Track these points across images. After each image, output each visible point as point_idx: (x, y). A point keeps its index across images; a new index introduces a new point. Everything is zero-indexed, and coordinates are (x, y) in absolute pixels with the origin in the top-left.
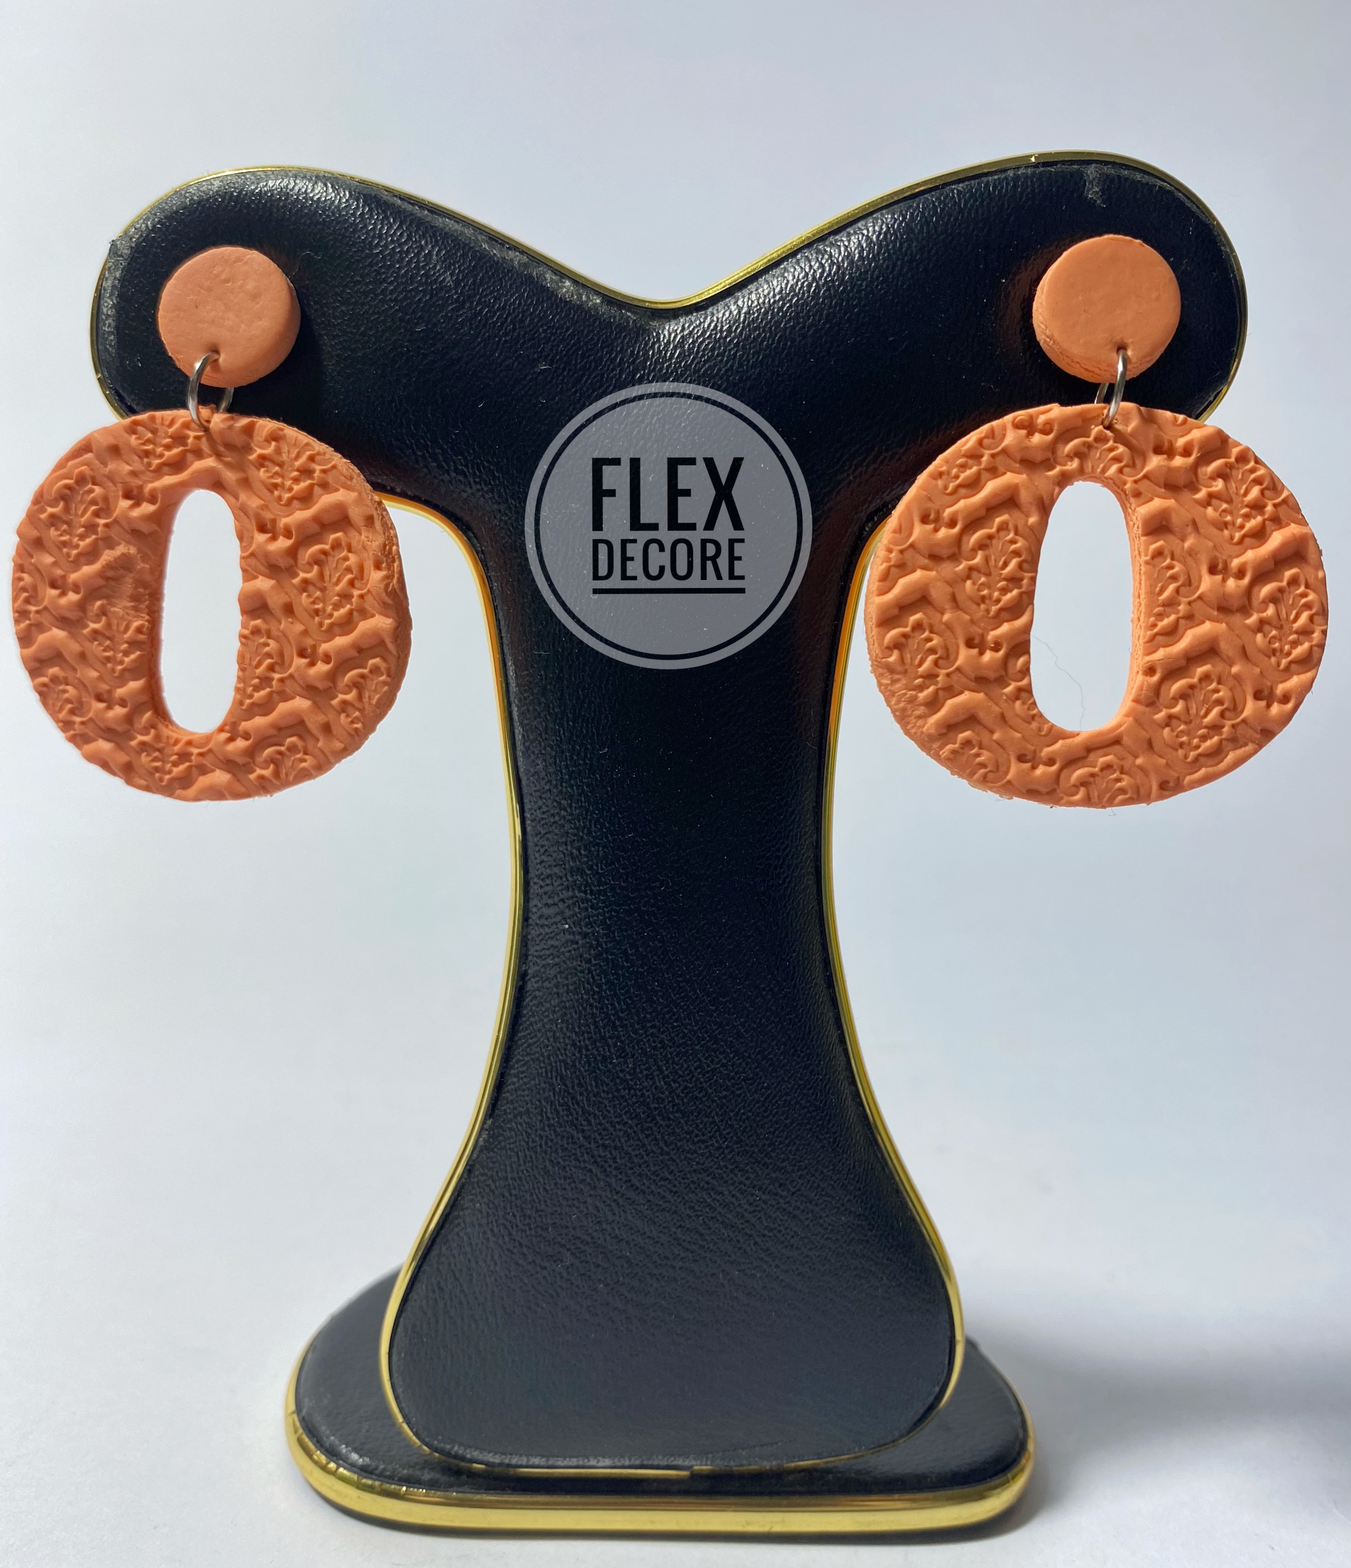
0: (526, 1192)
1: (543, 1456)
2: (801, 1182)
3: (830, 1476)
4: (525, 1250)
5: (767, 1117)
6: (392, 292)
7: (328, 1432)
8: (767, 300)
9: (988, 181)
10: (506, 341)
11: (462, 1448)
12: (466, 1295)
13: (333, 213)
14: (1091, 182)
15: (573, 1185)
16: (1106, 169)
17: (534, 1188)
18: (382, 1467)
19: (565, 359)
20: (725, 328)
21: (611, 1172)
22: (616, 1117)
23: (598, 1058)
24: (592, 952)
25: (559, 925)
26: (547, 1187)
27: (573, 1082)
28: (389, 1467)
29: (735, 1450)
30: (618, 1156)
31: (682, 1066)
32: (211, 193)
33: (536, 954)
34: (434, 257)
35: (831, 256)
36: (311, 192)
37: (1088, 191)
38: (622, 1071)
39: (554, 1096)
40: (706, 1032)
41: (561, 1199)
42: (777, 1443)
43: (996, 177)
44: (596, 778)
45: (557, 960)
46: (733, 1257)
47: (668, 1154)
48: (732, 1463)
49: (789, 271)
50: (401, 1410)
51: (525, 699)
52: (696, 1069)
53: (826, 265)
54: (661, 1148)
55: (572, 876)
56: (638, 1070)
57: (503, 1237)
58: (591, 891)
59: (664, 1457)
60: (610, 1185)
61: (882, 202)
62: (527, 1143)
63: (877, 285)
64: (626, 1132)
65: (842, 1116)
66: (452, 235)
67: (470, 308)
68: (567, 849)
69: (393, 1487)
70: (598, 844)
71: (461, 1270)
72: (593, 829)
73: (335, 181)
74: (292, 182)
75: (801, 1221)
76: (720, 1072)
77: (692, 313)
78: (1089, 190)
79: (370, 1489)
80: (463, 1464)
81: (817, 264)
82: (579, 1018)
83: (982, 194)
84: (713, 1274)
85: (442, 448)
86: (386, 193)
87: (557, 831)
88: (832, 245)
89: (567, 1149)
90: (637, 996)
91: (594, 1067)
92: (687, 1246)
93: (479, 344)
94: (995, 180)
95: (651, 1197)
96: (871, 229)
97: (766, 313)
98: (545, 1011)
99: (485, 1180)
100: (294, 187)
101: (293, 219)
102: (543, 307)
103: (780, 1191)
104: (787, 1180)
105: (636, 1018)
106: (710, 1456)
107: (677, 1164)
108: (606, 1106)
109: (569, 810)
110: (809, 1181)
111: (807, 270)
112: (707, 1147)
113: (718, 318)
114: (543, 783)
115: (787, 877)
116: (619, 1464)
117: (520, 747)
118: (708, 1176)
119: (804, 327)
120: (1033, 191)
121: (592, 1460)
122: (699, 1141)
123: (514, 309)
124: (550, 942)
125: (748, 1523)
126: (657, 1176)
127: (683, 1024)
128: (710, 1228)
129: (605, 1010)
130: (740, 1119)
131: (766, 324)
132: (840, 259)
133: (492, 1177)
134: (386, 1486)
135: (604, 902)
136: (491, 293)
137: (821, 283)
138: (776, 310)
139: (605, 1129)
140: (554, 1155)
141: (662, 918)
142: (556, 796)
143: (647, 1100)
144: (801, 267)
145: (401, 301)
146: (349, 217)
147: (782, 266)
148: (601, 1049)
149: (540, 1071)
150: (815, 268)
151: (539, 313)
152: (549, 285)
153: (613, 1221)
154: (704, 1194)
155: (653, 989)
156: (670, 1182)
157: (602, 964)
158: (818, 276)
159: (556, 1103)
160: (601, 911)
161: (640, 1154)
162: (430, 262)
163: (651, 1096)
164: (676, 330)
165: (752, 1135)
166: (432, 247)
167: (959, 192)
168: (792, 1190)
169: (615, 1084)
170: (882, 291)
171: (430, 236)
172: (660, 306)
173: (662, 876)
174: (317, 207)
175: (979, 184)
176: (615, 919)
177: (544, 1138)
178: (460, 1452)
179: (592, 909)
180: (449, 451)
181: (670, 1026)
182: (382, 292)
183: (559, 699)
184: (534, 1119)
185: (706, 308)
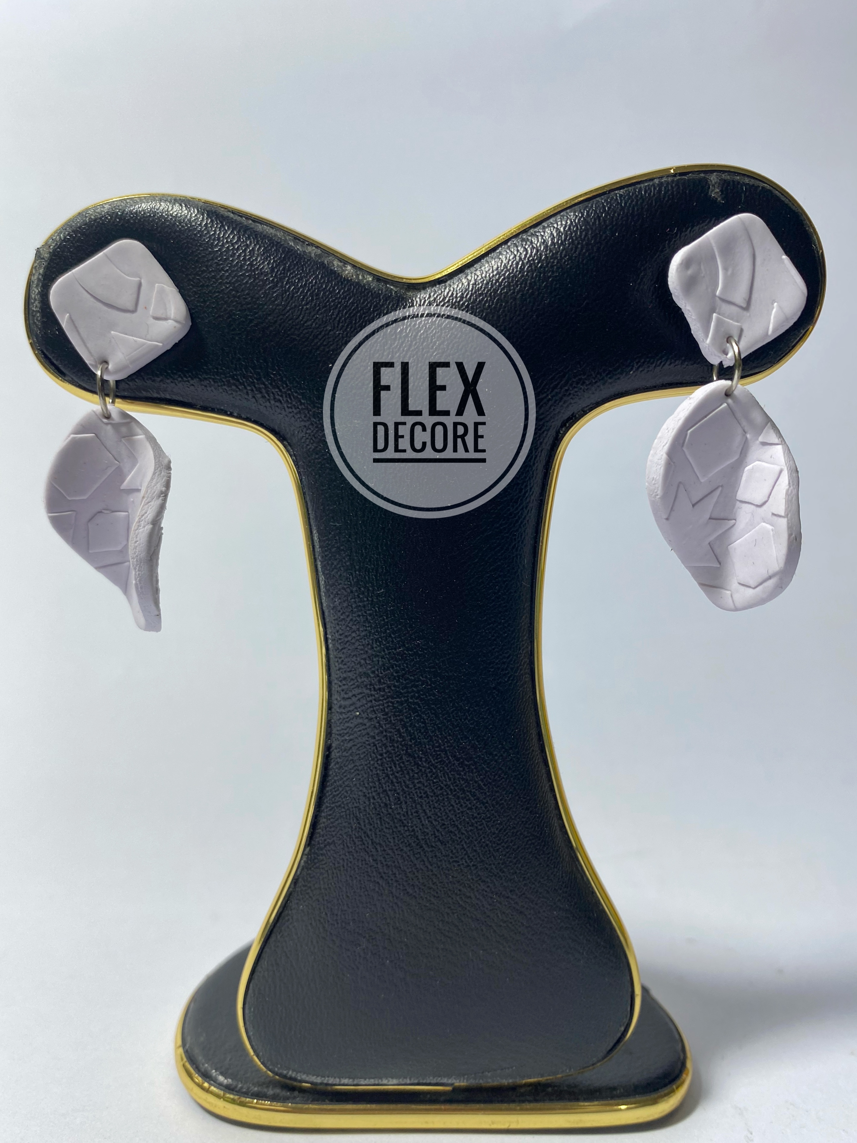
0: (334, 898)
1: (350, 1078)
2: (525, 888)
3: (550, 1089)
4: (334, 938)
5: (500, 844)
6: (227, 278)
7: (203, 1061)
8: (488, 275)
9: (641, 188)
10: (307, 309)
11: (295, 1073)
12: (294, 969)
13: (187, 225)
14: (713, 186)
15: (366, 893)
17: (339, 896)
18: (240, 1086)
19: (347, 321)
20: (458, 295)
21: (392, 884)
22: (395, 845)
23: (382, 805)
24: (376, 731)
25: (353, 713)
26: (348, 895)
27: (364, 822)
28: (245, 1086)
29: (483, 1072)
30: (397, 873)
31: (441, 810)
32: (103, 213)
33: (337, 732)
34: (256, 252)
35: (532, 242)
36: (171, 210)
37: (711, 192)
38: (398, 814)
39: (352, 831)
40: (457, 786)
41: (358, 902)
42: (512, 1067)
43: (646, 184)
44: (376, 610)
46: (479, 941)
47: (432, 871)
48: (481, 1081)
49: (502, 255)
50: (252, 1047)
51: (326, 556)
52: (450, 811)
53: (529, 249)
54: (427, 867)
55: (361, 678)
56: (409, 813)
57: (319, 928)
58: (374, 688)
59: (434, 1078)
60: (392, 893)
61: (567, 204)
62: (334, 864)
63: (565, 262)
64: (402, 856)
65: (553, 842)
66: (268, 237)
67: (282, 287)
68: (356, 660)
69: (248, 1100)
70: (378, 656)
71: (290, 951)
72: (375, 645)
73: (188, 202)
74: (158, 204)
75: (525, 915)
76: (467, 813)
77: (436, 286)
78: (713, 190)
79: (233, 1102)
80: (295, 1083)
81: (522, 249)
82: (368, 778)
83: (637, 197)
84: (465, 953)
85: (264, 384)
86: (222, 209)
87: (349, 647)
88: (532, 235)
90: (408, 761)
91: (379, 811)
92: (447, 934)
93: (288, 311)
94: (646, 186)
95: (421, 901)
96: (560, 224)
97: (487, 283)
98: (344, 773)
99: (306, 890)
100: (159, 207)
101: (159, 229)
102: (332, 284)
103: (510, 895)
104: (515, 887)
105: (407, 777)
106: (466, 1076)
107: (438, 878)
108: (388, 838)
109: (357, 632)
110: (531, 888)
111: (516, 253)
112: (459, 865)
113: (454, 289)
114: (339, 614)
115: (511, 676)
116: (403, 1083)
117: (323, 589)
118: (460, 885)
119: (514, 293)
120: (673, 193)
121: (384, 1080)
122: (453, 861)
123: (312, 286)
124: (347, 725)
125: (493, 1123)
126: (425, 886)
127: (440, 781)
128: (462, 921)
129: (386, 771)
130: (482, 846)
131: (488, 291)
132: (538, 245)
133: (310, 887)
134: (243, 1099)
136: (295, 276)
137: (525, 262)
138: (494, 281)
139: (388, 854)
140: (352, 872)
141: (424, 707)
142: (349, 623)
143: (417, 834)
144: (511, 251)
145: (234, 283)
146: (197, 227)
147: (498, 251)
148: (384, 799)
149: (342, 814)
150: (521, 251)
151: (330, 289)
152: (336, 269)
153: (395, 917)
154: (458, 898)
155: (418, 756)
156: (434, 890)
157: (383, 739)
158: (523, 257)
159: (354, 836)
160: (381, 702)
161: (412, 871)
162: (253, 256)
163: (419, 831)
164: (425, 298)
165: (490, 857)
166: (255, 245)
167: (621, 196)
168: (519, 894)
169: (394, 822)
170: (568, 266)
171: (253, 238)
172: (414, 281)
173: (423, 677)
174: (175, 220)
175: (635, 190)
176: (391, 708)
177: (346, 861)
178: (293, 1075)
179: (376, 701)
180: (269, 386)
181: (431, 782)
182: (221, 277)
183: (350, 556)
184: (338, 848)
185: (446, 282)
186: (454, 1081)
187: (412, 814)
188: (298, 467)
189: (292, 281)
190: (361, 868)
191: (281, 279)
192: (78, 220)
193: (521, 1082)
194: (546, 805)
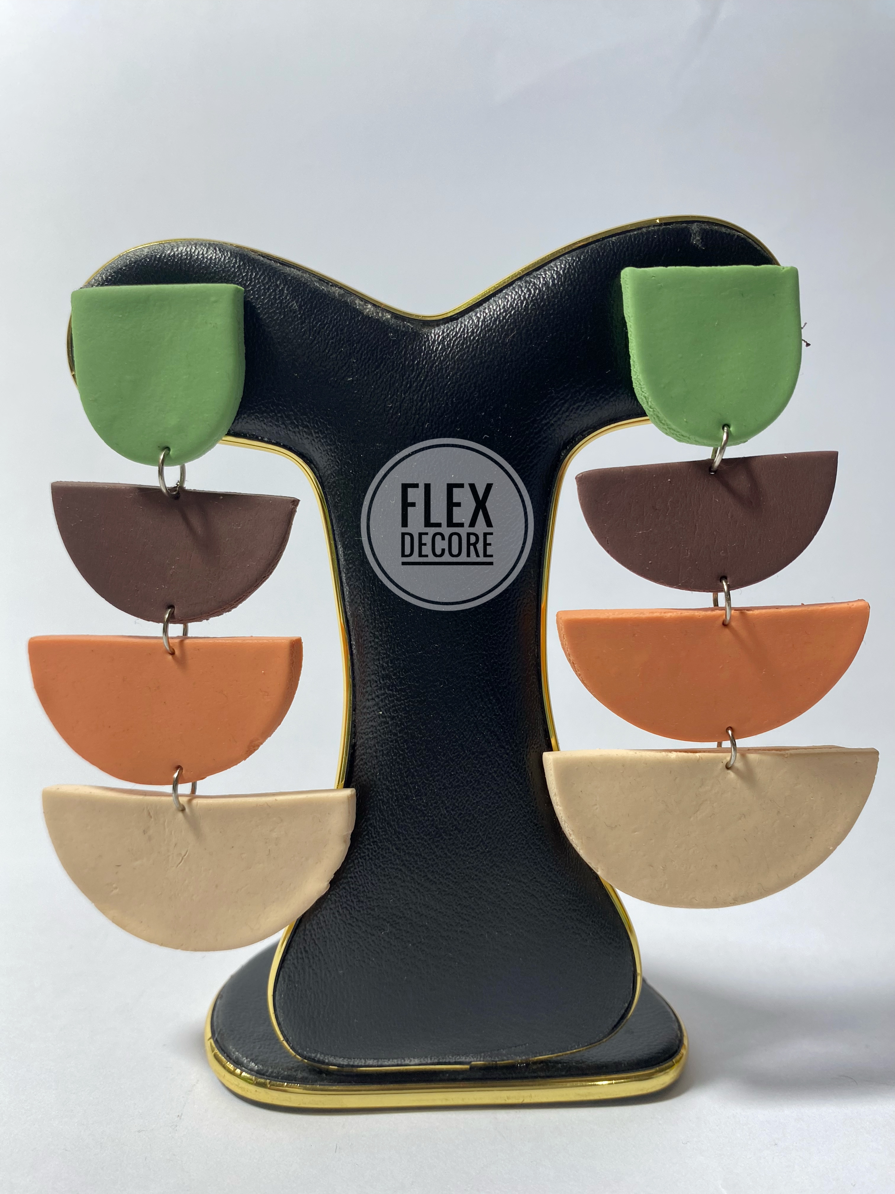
1: (374, 1059)
2: (536, 873)
3: (560, 1065)
5: (513, 831)
7: (234, 1049)
8: (495, 313)
9: (630, 236)
10: (332, 343)
11: (322, 1055)
12: (322, 955)
14: (695, 234)
15: (390, 880)
16: (703, 226)
17: (365, 883)
18: (270, 1070)
20: (470, 331)
21: (414, 871)
22: (417, 835)
23: (404, 797)
24: (398, 729)
25: (376, 712)
26: (374, 882)
27: (388, 813)
28: (275, 1071)
29: (498, 1050)
30: (419, 860)
31: (458, 800)
32: (143, 256)
33: (361, 731)
34: (285, 292)
35: (534, 284)
36: (206, 253)
37: (693, 240)
38: (419, 805)
40: (473, 778)
41: (382, 889)
42: (525, 1044)
43: (635, 233)
45: (375, 735)
46: (494, 923)
47: (451, 857)
48: (497, 1059)
49: (508, 295)
50: (282, 1032)
51: (350, 568)
52: (466, 802)
53: (532, 290)
54: (446, 854)
55: (383, 680)
56: (429, 804)
58: (396, 689)
59: (453, 1057)
60: (413, 879)
61: (565, 250)
63: (565, 301)
64: (423, 844)
66: (296, 278)
67: (309, 323)
68: (379, 663)
69: (278, 1083)
70: (398, 659)
71: (319, 939)
72: (396, 649)
73: (221, 247)
74: (194, 248)
75: (536, 898)
76: (483, 803)
77: (448, 322)
79: (263, 1085)
80: (323, 1066)
81: (526, 290)
82: (391, 772)
83: (627, 243)
84: (482, 935)
85: (293, 411)
86: (253, 253)
87: (372, 652)
88: (535, 277)
89: (385, 857)
90: (427, 756)
91: (401, 803)
92: (465, 917)
93: (315, 345)
94: (635, 234)
95: (440, 886)
96: (559, 267)
97: (495, 320)
98: (369, 768)
100: (195, 251)
102: (355, 321)
103: (522, 879)
104: (527, 871)
105: (427, 770)
106: (483, 1054)
107: (456, 864)
108: (409, 828)
109: (380, 638)
110: (541, 872)
111: (520, 293)
112: (475, 852)
113: (465, 325)
114: (363, 622)
115: (520, 676)
116: (424, 1062)
117: (347, 600)
118: (476, 871)
119: (519, 328)
120: (659, 240)
121: (406, 1060)
122: (470, 848)
123: (337, 323)
124: (370, 724)
125: (508, 1098)
126: (444, 872)
127: (457, 773)
128: (478, 905)
129: (407, 766)
130: (496, 833)
131: (496, 327)
132: (540, 286)
134: (273, 1083)
135: (404, 696)
136: (321, 313)
137: (529, 301)
138: (501, 318)
139: (410, 843)
141: (442, 705)
142: (372, 629)
143: (436, 823)
144: (516, 292)
146: (231, 269)
147: (504, 292)
148: (405, 791)
150: (525, 292)
151: (353, 325)
152: (358, 308)
153: (417, 902)
154: (474, 883)
155: (437, 751)
156: (452, 876)
157: (404, 736)
158: (527, 297)
160: (402, 702)
161: (432, 858)
162: (283, 295)
163: (438, 820)
164: (439, 333)
165: (504, 843)
167: (613, 243)
168: (531, 878)
169: (415, 813)
170: (568, 305)
171: (282, 279)
172: (428, 319)
173: (440, 678)
175: (625, 237)
176: (412, 707)
178: (321, 1058)
179: (397, 701)
180: (298, 413)
181: (449, 774)
184: (364, 838)
185: (457, 319)
187: (432, 805)
189: (319, 318)
191: (309, 316)
192: (118, 263)
193: (533, 1059)
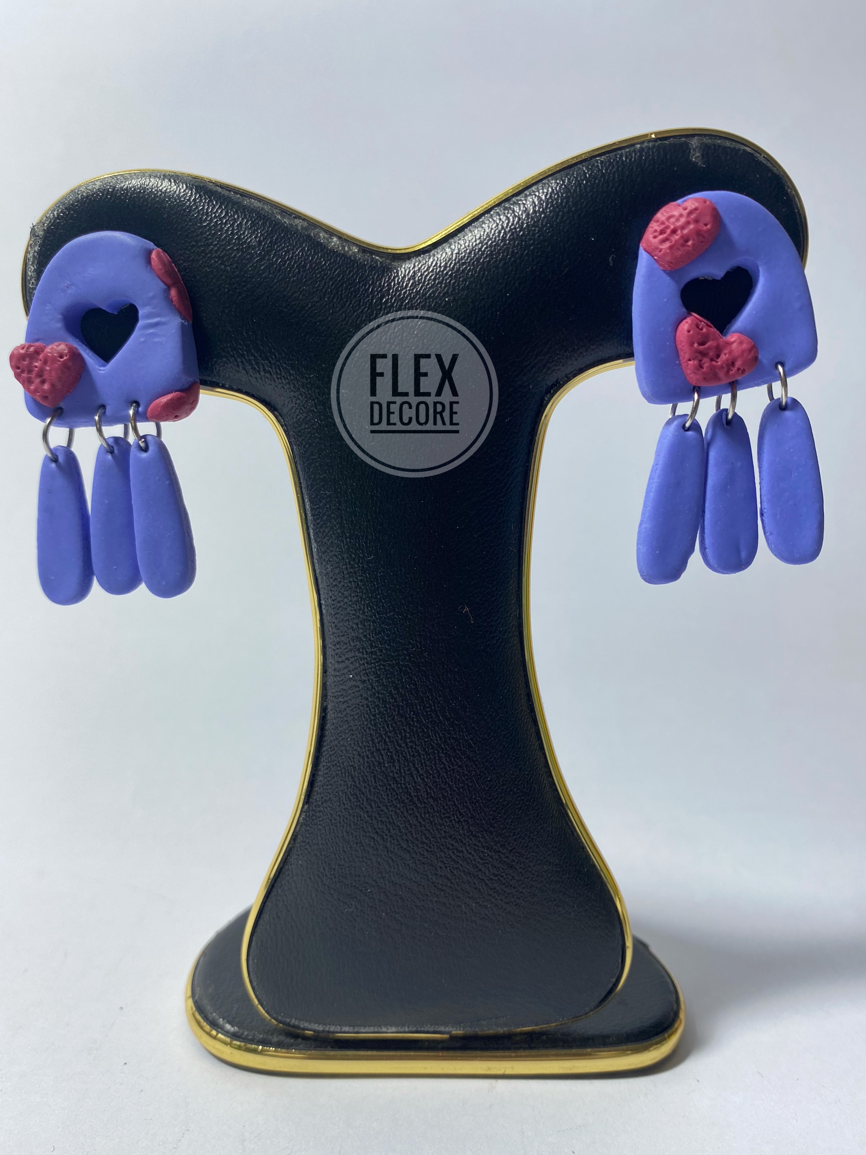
0: (331, 853)
1: (350, 1026)
2: (515, 843)
3: (544, 1037)
4: (332, 892)
5: (490, 800)
6: (216, 251)
7: (212, 1010)
8: (471, 244)
9: (622, 153)
10: (294, 281)
11: (297, 1021)
12: (295, 921)
13: (176, 200)
14: (694, 150)
15: (362, 848)
17: (336, 851)
18: (246, 1033)
19: (334, 292)
20: (442, 265)
21: (387, 839)
22: (389, 802)
23: (375, 763)
24: (369, 693)
25: (346, 675)
26: (345, 850)
27: (359, 780)
28: (251, 1033)
29: (478, 1021)
30: (391, 828)
31: (432, 767)
32: (95, 190)
33: (332, 695)
34: (244, 226)
35: (514, 211)
36: (161, 186)
38: (392, 772)
39: (347, 788)
40: (448, 745)
41: (354, 857)
42: (506, 1016)
43: (627, 150)
44: (367, 576)
46: (471, 894)
47: (425, 827)
48: (477, 1029)
49: (485, 224)
50: (257, 996)
51: (318, 524)
52: (441, 769)
53: (511, 218)
54: (420, 822)
55: (354, 642)
56: (402, 771)
57: (317, 882)
58: (366, 651)
59: (431, 1026)
60: (386, 848)
61: (548, 172)
62: (331, 820)
63: (546, 230)
64: (396, 812)
65: (543, 799)
66: (256, 210)
67: (269, 260)
68: (349, 625)
69: (253, 1046)
70: (369, 620)
72: (366, 610)
73: (175, 177)
74: (148, 180)
75: (516, 869)
76: (458, 771)
77: (420, 255)
78: (693, 155)
79: (239, 1048)
80: (299, 1031)
81: (505, 218)
82: (362, 738)
83: (618, 163)
84: (459, 906)
85: (253, 356)
86: (211, 184)
87: (342, 613)
88: (514, 203)
90: (400, 721)
91: (373, 770)
92: (440, 887)
93: (275, 284)
94: (627, 152)
95: (414, 855)
96: (542, 193)
97: (470, 253)
98: (339, 733)
99: (305, 846)
100: (149, 183)
101: (149, 205)
102: (318, 256)
103: (501, 849)
104: (506, 842)
105: (399, 736)
106: (462, 1025)
107: (431, 833)
108: (382, 795)
109: (349, 598)
110: (521, 842)
111: (498, 222)
112: (451, 821)
113: (438, 258)
114: (331, 580)
115: (499, 638)
116: (402, 1030)
117: (315, 557)
118: (452, 840)
119: (496, 261)
120: (653, 158)
121: (383, 1028)
122: (445, 817)
123: (299, 259)
124: (341, 687)
125: (489, 1068)
126: (418, 841)
127: (431, 740)
128: (455, 875)
129: (379, 731)
130: (472, 802)
131: (471, 260)
132: (520, 213)
133: (309, 843)
134: (249, 1046)
135: (375, 659)
136: (282, 249)
137: (507, 230)
138: (477, 250)
139: (382, 811)
140: (348, 828)
141: (414, 669)
142: (341, 589)
143: (409, 790)
144: (494, 220)
145: (223, 257)
146: (186, 202)
147: (481, 220)
148: (377, 758)
149: (338, 773)
150: (504, 220)
151: (316, 260)
152: (322, 241)
153: (390, 871)
154: (450, 852)
155: (410, 716)
156: (427, 845)
157: (375, 701)
158: (505, 226)
159: (349, 794)
160: (373, 665)
161: (406, 826)
162: (241, 230)
163: (412, 788)
164: (410, 268)
165: (481, 813)
166: (243, 219)
167: (602, 162)
168: (510, 849)
169: (388, 780)
170: (550, 234)
171: (241, 212)
172: (398, 252)
173: (413, 641)
174: (165, 196)
175: (616, 156)
176: (383, 670)
177: (342, 817)
178: (296, 1023)
179: (368, 664)
180: (259, 358)
181: (423, 741)
182: (210, 252)
183: (340, 524)
184: (335, 804)
185: (430, 251)
186: (451, 1029)
187: (405, 772)
188: (289, 437)
189: (279, 254)
190: (357, 824)
191: (268, 253)
192: (71, 198)
193: (515, 1030)
194: (535, 763)
